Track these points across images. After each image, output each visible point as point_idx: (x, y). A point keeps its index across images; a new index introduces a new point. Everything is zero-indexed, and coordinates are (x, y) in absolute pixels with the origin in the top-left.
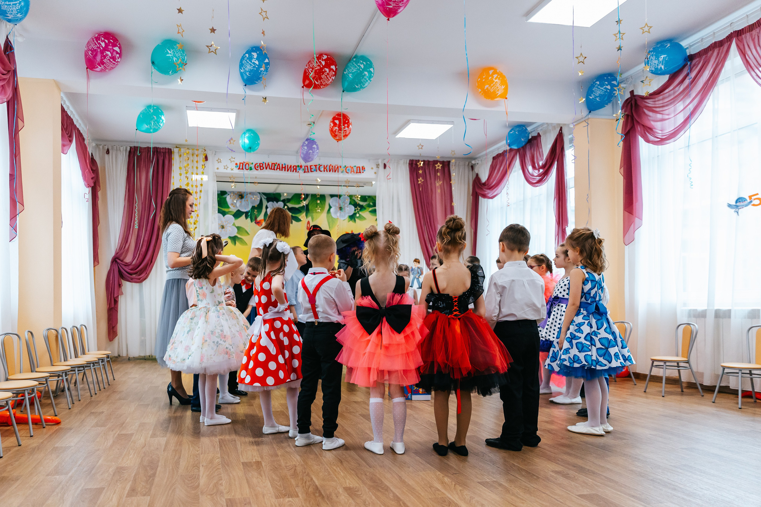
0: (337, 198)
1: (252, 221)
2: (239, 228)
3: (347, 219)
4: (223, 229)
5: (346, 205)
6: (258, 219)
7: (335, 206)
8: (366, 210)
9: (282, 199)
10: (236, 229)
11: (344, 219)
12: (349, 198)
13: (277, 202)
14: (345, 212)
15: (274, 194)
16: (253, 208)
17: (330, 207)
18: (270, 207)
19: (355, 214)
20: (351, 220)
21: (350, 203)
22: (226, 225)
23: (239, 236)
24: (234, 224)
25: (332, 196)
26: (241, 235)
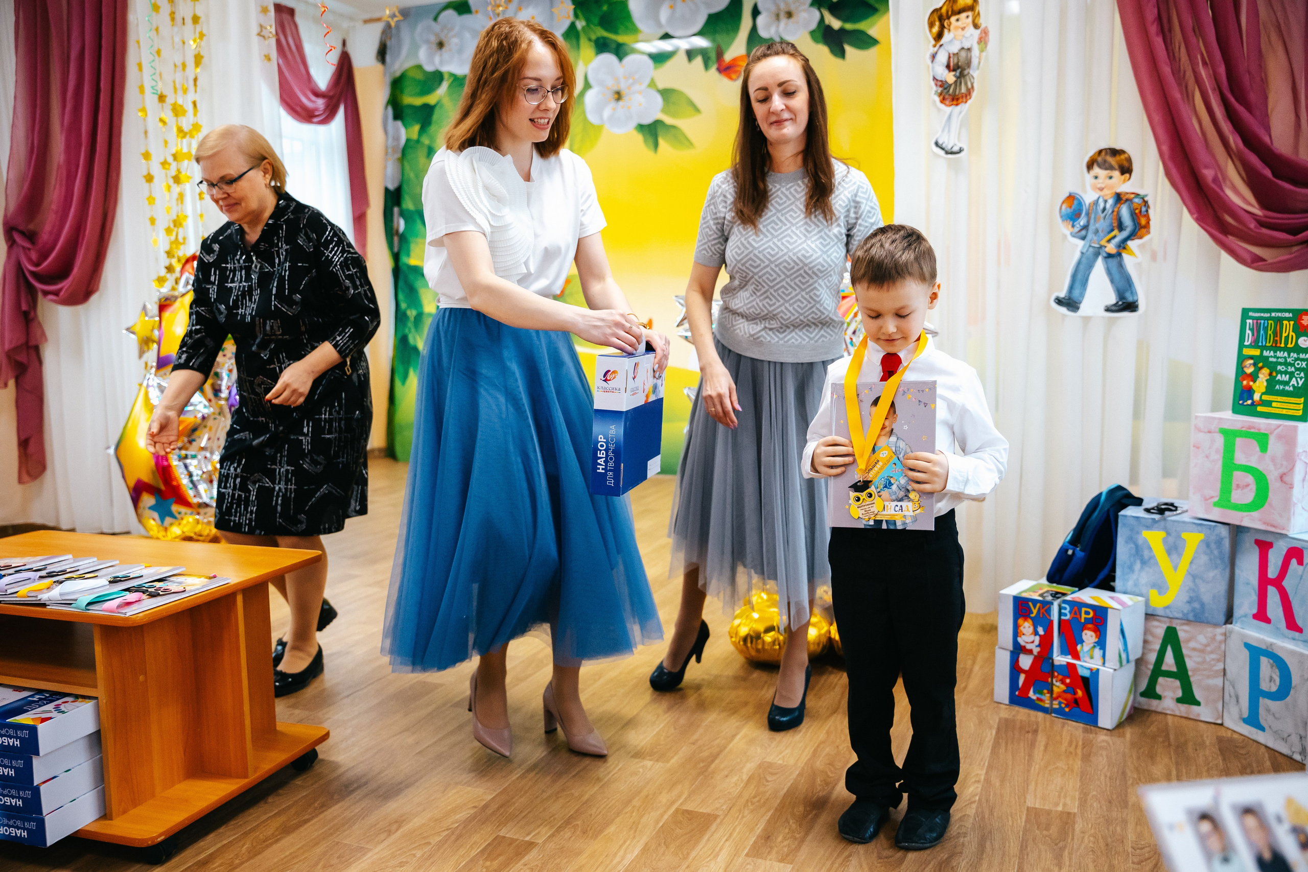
1: (707, 66)
2: (667, 94)
4: (621, 103)
6: (728, 57)
10: (659, 99)
16: (710, 20)
18: (769, 10)
22: (629, 87)
23: (668, 120)
24: (652, 84)
26: (674, 115)
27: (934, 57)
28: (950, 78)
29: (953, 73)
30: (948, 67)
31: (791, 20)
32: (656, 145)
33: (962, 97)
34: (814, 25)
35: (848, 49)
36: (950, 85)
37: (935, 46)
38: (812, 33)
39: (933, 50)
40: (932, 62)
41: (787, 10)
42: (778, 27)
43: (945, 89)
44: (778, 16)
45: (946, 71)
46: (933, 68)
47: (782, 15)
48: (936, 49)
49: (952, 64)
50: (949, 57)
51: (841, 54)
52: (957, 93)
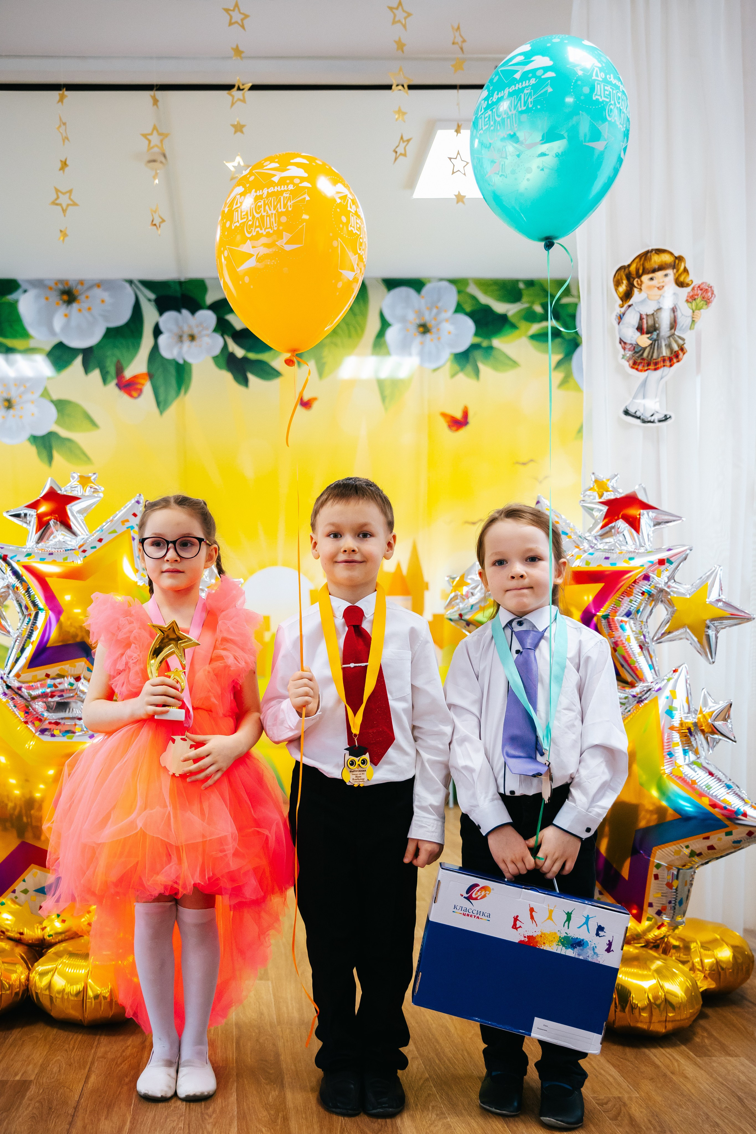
0: (411, 292)
2: (61, 405)
3: (448, 365)
4: (11, 411)
5: (444, 315)
7: (403, 320)
8: (516, 333)
9: (210, 298)
10: (53, 410)
11: (434, 366)
12: (453, 290)
13: (193, 312)
14: (439, 339)
15: (181, 283)
16: (112, 334)
17: (385, 324)
18: (170, 331)
19: (474, 347)
20: (462, 369)
21: (459, 309)
23: (63, 433)
24: (47, 393)
25: (391, 284)
26: (69, 428)
27: (620, 318)
28: (644, 341)
29: (649, 335)
30: (640, 329)
31: (194, 343)
32: (50, 458)
33: (664, 361)
34: (217, 351)
35: (251, 377)
36: (644, 349)
37: (622, 306)
38: (216, 359)
39: (619, 311)
40: (619, 323)
41: (190, 333)
42: (181, 348)
43: (636, 352)
44: (180, 338)
45: (639, 334)
46: (620, 331)
47: (185, 338)
48: (623, 310)
49: (645, 326)
50: (641, 319)
51: (245, 382)
52: (655, 356)
